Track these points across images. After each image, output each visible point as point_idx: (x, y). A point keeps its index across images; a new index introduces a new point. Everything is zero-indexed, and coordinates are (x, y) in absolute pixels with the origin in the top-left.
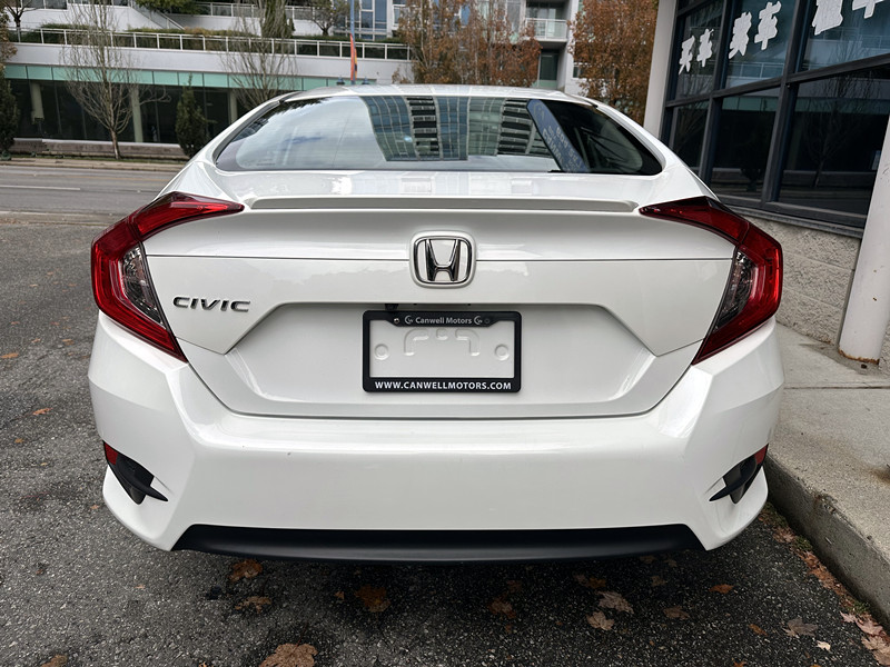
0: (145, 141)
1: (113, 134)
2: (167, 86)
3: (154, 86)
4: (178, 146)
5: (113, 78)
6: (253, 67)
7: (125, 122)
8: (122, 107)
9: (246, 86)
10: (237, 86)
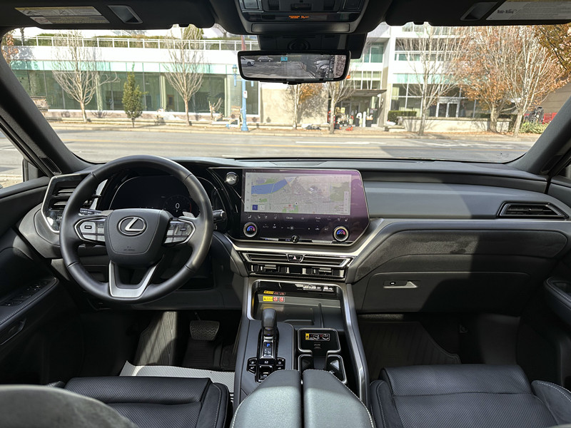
0: (104, 109)
1: (82, 105)
3: (111, 72)
5: (83, 67)
6: (176, 58)
7: (90, 97)
8: (88, 86)
9: (172, 71)
10: (166, 71)
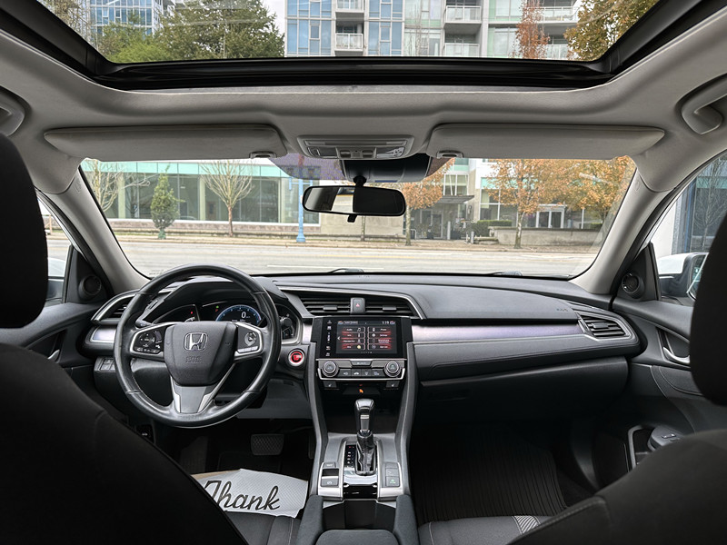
0: (127, 217)
2: (147, 174)
3: (138, 173)
4: (151, 221)
5: (103, 168)
8: (109, 190)
9: (213, 173)
10: (205, 173)
